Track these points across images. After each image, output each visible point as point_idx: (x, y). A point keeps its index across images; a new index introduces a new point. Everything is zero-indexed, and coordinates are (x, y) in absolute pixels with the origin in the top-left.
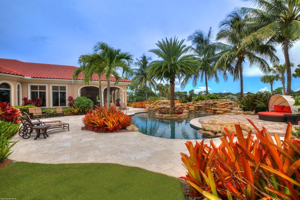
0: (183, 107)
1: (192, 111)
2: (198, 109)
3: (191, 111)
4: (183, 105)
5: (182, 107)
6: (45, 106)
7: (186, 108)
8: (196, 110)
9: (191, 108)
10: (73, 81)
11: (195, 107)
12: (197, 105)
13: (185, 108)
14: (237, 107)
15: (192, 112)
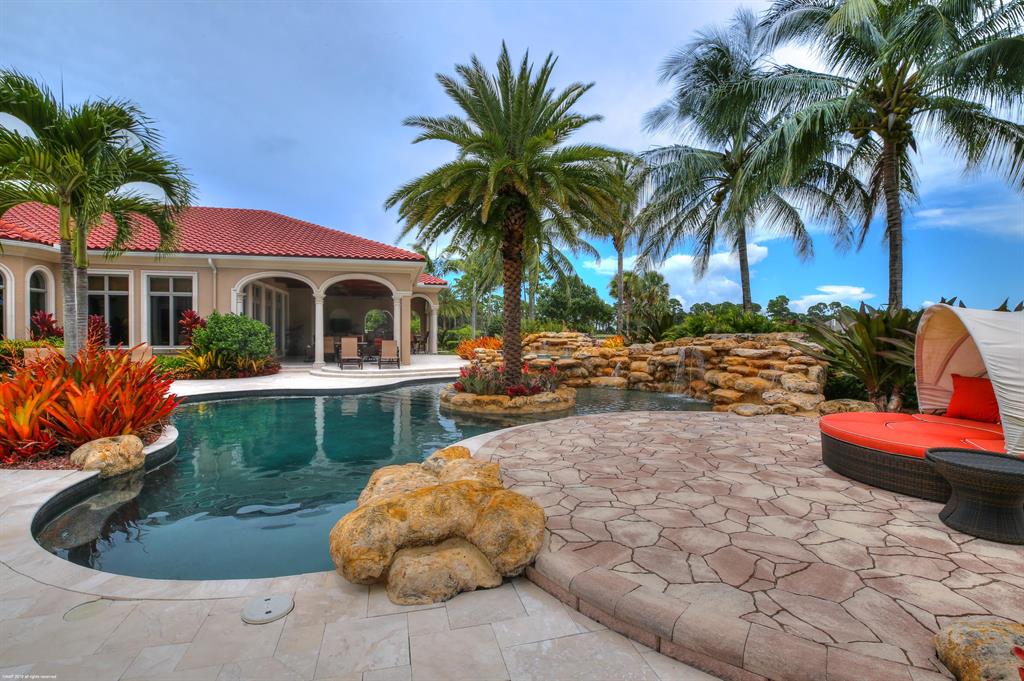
0: (608, 366)
1: (640, 381)
2: (666, 375)
3: (635, 383)
4: (613, 356)
5: (605, 362)
6: (126, 343)
7: (621, 369)
8: (659, 381)
9: (635, 371)
10: (210, 261)
11: (652, 367)
12: (662, 355)
13: (614, 368)
14: (806, 373)
15: (641, 385)
